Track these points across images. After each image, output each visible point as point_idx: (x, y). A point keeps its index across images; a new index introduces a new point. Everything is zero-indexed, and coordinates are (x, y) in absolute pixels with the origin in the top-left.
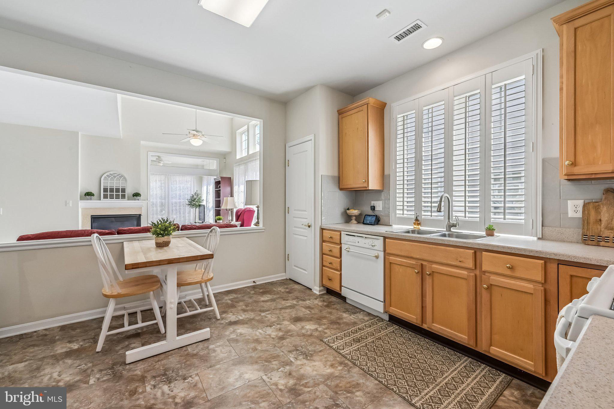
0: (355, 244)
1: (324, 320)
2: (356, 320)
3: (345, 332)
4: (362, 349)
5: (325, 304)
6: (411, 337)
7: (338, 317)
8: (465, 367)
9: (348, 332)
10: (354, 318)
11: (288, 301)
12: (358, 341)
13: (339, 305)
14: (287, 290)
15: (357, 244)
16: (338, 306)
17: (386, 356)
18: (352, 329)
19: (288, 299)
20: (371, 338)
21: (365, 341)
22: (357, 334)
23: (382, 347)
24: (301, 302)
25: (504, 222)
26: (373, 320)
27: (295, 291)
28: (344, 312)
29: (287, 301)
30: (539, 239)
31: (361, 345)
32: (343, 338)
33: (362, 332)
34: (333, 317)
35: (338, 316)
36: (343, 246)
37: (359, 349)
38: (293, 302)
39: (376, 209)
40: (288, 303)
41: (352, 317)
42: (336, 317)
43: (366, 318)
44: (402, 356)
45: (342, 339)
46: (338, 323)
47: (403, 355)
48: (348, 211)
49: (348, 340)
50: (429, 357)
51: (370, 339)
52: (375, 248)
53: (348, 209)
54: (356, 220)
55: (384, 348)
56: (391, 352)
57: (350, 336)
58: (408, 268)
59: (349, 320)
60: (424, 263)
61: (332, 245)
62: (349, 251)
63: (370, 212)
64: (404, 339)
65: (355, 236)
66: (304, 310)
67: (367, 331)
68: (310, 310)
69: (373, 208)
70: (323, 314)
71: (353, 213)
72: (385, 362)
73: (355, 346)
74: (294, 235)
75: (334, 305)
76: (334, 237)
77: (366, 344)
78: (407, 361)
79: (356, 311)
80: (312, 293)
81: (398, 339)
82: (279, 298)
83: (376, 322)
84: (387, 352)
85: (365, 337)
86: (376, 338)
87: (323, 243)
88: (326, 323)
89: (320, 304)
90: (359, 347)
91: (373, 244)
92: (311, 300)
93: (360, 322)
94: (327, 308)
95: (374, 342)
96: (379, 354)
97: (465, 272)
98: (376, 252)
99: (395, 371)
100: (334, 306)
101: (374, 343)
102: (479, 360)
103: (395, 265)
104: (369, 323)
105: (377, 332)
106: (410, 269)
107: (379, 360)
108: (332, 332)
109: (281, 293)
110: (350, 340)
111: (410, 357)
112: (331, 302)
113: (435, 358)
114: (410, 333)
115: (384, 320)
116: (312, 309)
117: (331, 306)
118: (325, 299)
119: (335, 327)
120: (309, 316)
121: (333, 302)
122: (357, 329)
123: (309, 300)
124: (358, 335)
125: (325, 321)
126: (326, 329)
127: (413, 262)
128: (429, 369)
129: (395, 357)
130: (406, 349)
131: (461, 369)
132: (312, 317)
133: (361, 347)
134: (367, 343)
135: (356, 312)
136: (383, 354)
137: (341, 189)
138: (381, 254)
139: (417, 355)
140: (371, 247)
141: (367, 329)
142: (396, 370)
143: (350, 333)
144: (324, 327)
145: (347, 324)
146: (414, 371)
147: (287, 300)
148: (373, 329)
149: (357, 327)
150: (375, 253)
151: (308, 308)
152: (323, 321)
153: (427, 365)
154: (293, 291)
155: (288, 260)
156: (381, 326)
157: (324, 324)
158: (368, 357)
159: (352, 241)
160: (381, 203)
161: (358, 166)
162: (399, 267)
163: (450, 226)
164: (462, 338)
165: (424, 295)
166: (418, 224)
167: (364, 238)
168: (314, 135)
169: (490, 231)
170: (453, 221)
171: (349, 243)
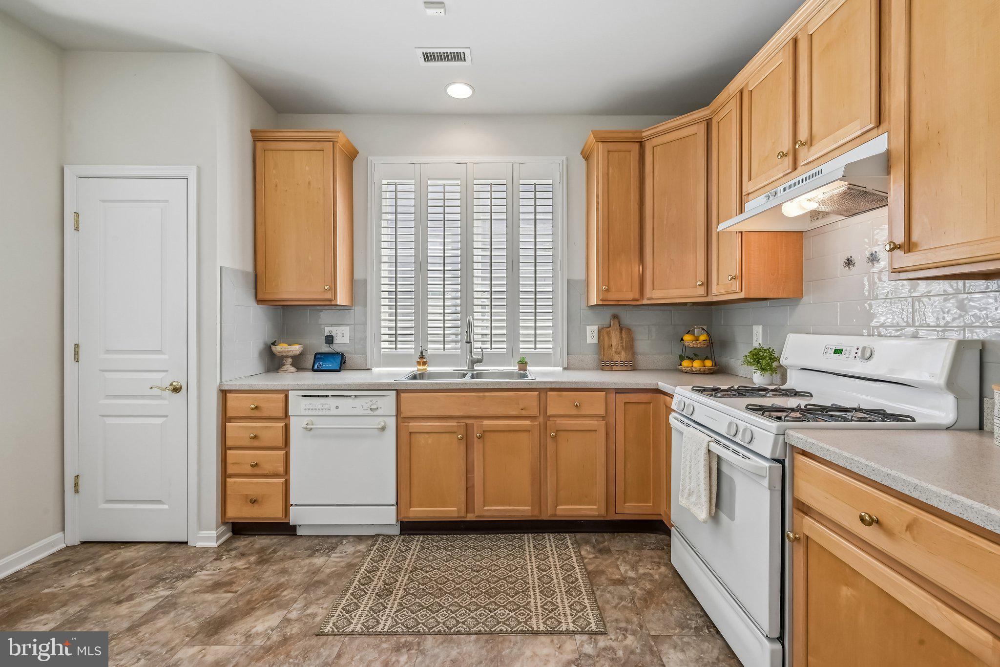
0: (328, 413)
1: (285, 593)
2: (346, 558)
3: (351, 591)
4: (406, 601)
5: (253, 559)
6: (451, 542)
7: (307, 572)
8: (534, 547)
9: (355, 587)
10: (340, 557)
11: (138, 600)
12: (386, 592)
13: (287, 549)
14: (105, 574)
15: (334, 412)
16: (288, 551)
17: (449, 589)
18: (357, 579)
19: (132, 595)
20: (402, 575)
21: (398, 586)
22: (374, 583)
23: (432, 580)
24: (181, 585)
25: (535, 352)
26: (377, 546)
27: (134, 566)
28: (311, 556)
29: (133, 602)
30: (565, 369)
31: (399, 596)
32: (359, 604)
33: (379, 573)
34: (298, 577)
35: (305, 569)
36: (293, 422)
37: (402, 605)
38: (158, 595)
39: (337, 341)
40: (140, 604)
41: (334, 557)
42: (304, 573)
43: (362, 547)
44: (466, 576)
45: (357, 605)
46: (317, 582)
47: (466, 574)
48: (274, 348)
49: (371, 602)
50: (495, 558)
51: (403, 579)
52: (376, 413)
53: (273, 344)
54: (293, 365)
55: (434, 579)
56: (449, 580)
57: (366, 593)
58: (444, 435)
59: (336, 566)
60: (469, 421)
61: (258, 424)
62: (311, 429)
63: (325, 349)
64: (446, 550)
65: (327, 396)
66: (209, 597)
67: (385, 567)
68: (228, 588)
69: (330, 340)
70: (268, 581)
71: (288, 352)
72: (456, 600)
73: (392, 604)
74: (105, 419)
75: (275, 551)
76: (261, 405)
77: (404, 589)
78: (479, 579)
79: (333, 543)
80: (193, 550)
81: (438, 556)
82: (91, 605)
83: (385, 546)
84: (444, 583)
85: (392, 581)
86: (409, 571)
87: (228, 424)
88: (293, 595)
89: (240, 564)
90: (398, 601)
91: (374, 407)
92: (208, 566)
93: (358, 560)
94: (265, 567)
95: (411, 579)
96: (437, 593)
97: (527, 422)
98: (381, 419)
99: (479, 604)
100: (279, 554)
101: (413, 581)
102: (538, 531)
103: (418, 435)
104: (374, 553)
105: (401, 561)
106: (447, 435)
107: (446, 603)
108: (325, 606)
109: (90, 591)
110: (374, 600)
111: (477, 572)
112: (262, 550)
113: (502, 555)
114: (445, 537)
115: (394, 536)
116: (231, 583)
117: (272, 558)
118: (241, 549)
119: (320, 591)
120: (240, 603)
121: (269, 547)
122: (366, 574)
123: (202, 568)
124: (377, 583)
125: (287, 594)
126: (306, 606)
127: (453, 423)
128: (510, 574)
129: (461, 583)
130: (462, 563)
131: (534, 552)
132: (249, 602)
133: (402, 601)
134: (405, 587)
135: (333, 545)
136: (441, 589)
137: (259, 301)
138: (392, 422)
139: (481, 563)
140: (369, 411)
141: (382, 564)
142: (480, 601)
143: (362, 587)
144: (298, 605)
145: (338, 575)
146: (498, 587)
147: (131, 598)
148: (391, 560)
149: (362, 570)
150: (379, 422)
151: (216, 586)
152: (285, 596)
153: (503, 569)
154: (128, 568)
155: (77, 491)
156: (397, 548)
157: (295, 600)
158: (428, 607)
159: (321, 407)
160: (346, 330)
161: (310, 258)
162: (427, 436)
163: (473, 362)
164: (524, 511)
165: (469, 470)
166: (424, 363)
167: (353, 397)
168: (195, 168)
169: (523, 364)
170: (476, 355)
171: (310, 413)
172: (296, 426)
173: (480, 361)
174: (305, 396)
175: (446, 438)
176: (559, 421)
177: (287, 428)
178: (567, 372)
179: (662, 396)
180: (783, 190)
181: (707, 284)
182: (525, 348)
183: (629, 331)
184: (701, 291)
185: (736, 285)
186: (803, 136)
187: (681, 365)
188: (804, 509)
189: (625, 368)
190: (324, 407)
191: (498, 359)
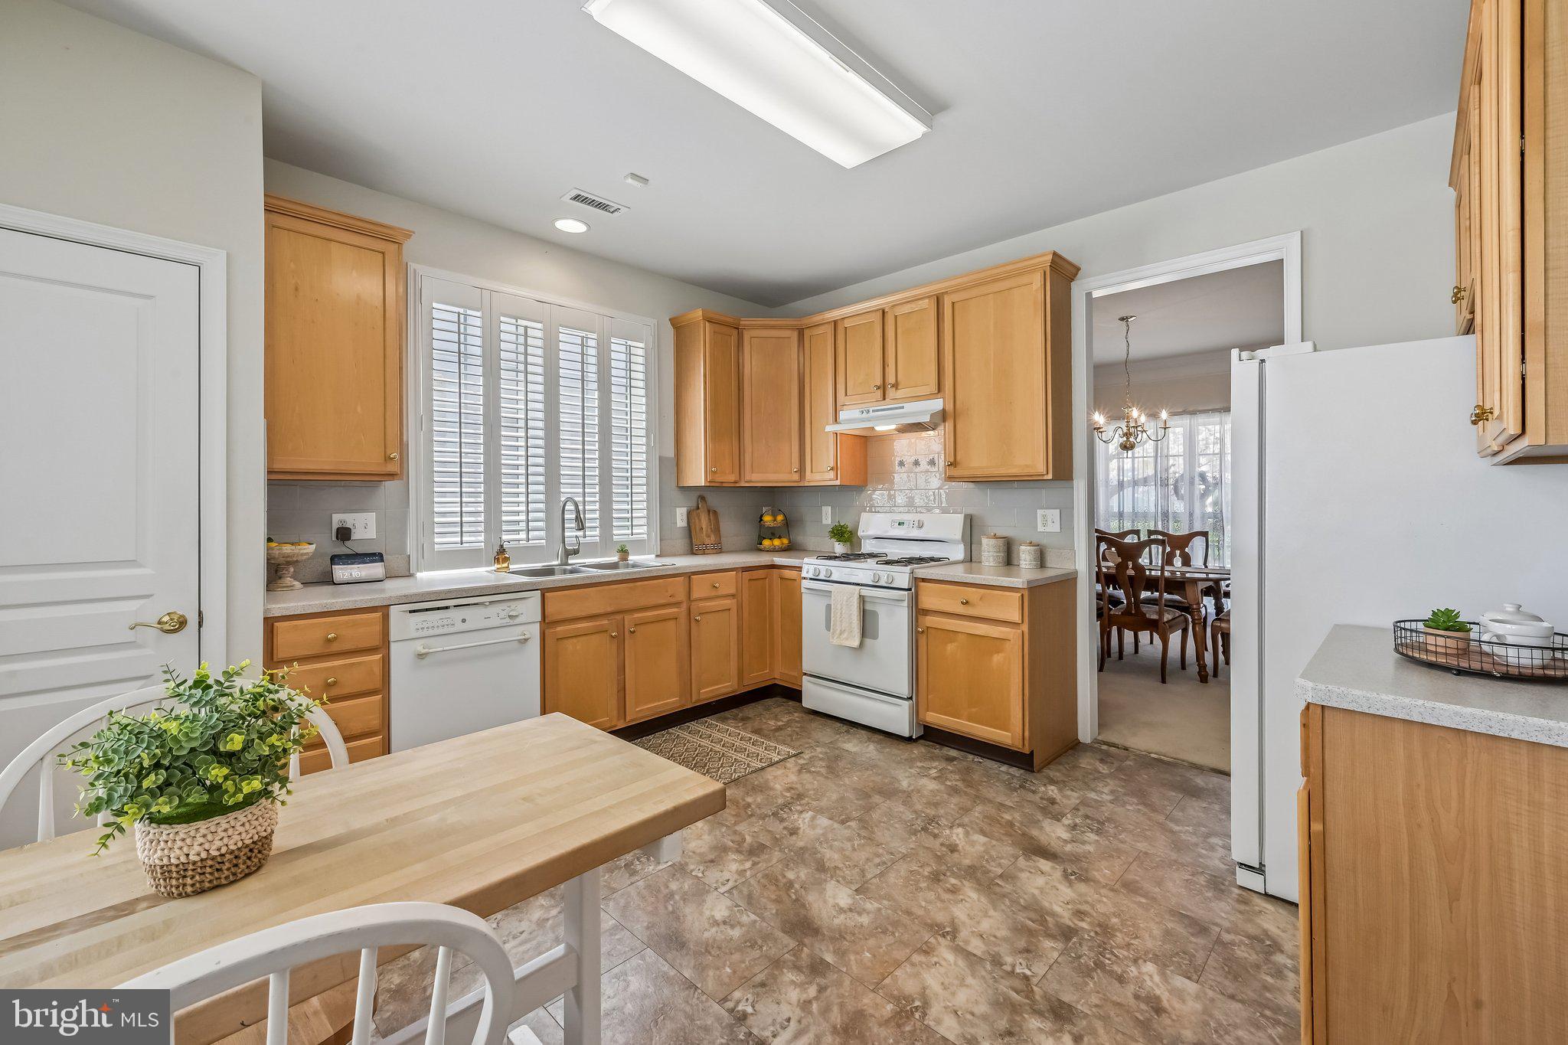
0: (450, 630)
15: (460, 627)
30: (657, 556)
36: (395, 649)
39: (356, 535)
52: (517, 621)
58: (595, 635)
60: (619, 617)
65: (447, 608)
69: (344, 534)
91: (513, 614)
97: (675, 610)
98: (521, 628)
103: (565, 641)
127: (606, 621)
138: (536, 630)
140: (508, 620)
150: (520, 632)
159: (440, 623)
160: (371, 518)
161: (359, 409)
162: (574, 640)
163: (568, 553)
164: (673, 703)
165: (622, 669)
166: (506, 560)
167: (487, 603)
168: (223, 254)
169: (624, 553)
170: (571, 545)
171: (425, 633)
172: (400, 654)
173: (576, 552)
174: (414, 611)
175: (595, 639)
176: (702, 604)
177: (386, 663)
178: (659, 559)
179: (775, 571)
180: (873, 411)
181: (802, 470)
182: (619, 534)
183: (715, 512)
184: (796, 477)
185: (832, 475)
186: (891, 379)
187: (761, 544)
188: (926, 612)
189: (715, 551)
190: (445, 622)
191: (593, 549)
